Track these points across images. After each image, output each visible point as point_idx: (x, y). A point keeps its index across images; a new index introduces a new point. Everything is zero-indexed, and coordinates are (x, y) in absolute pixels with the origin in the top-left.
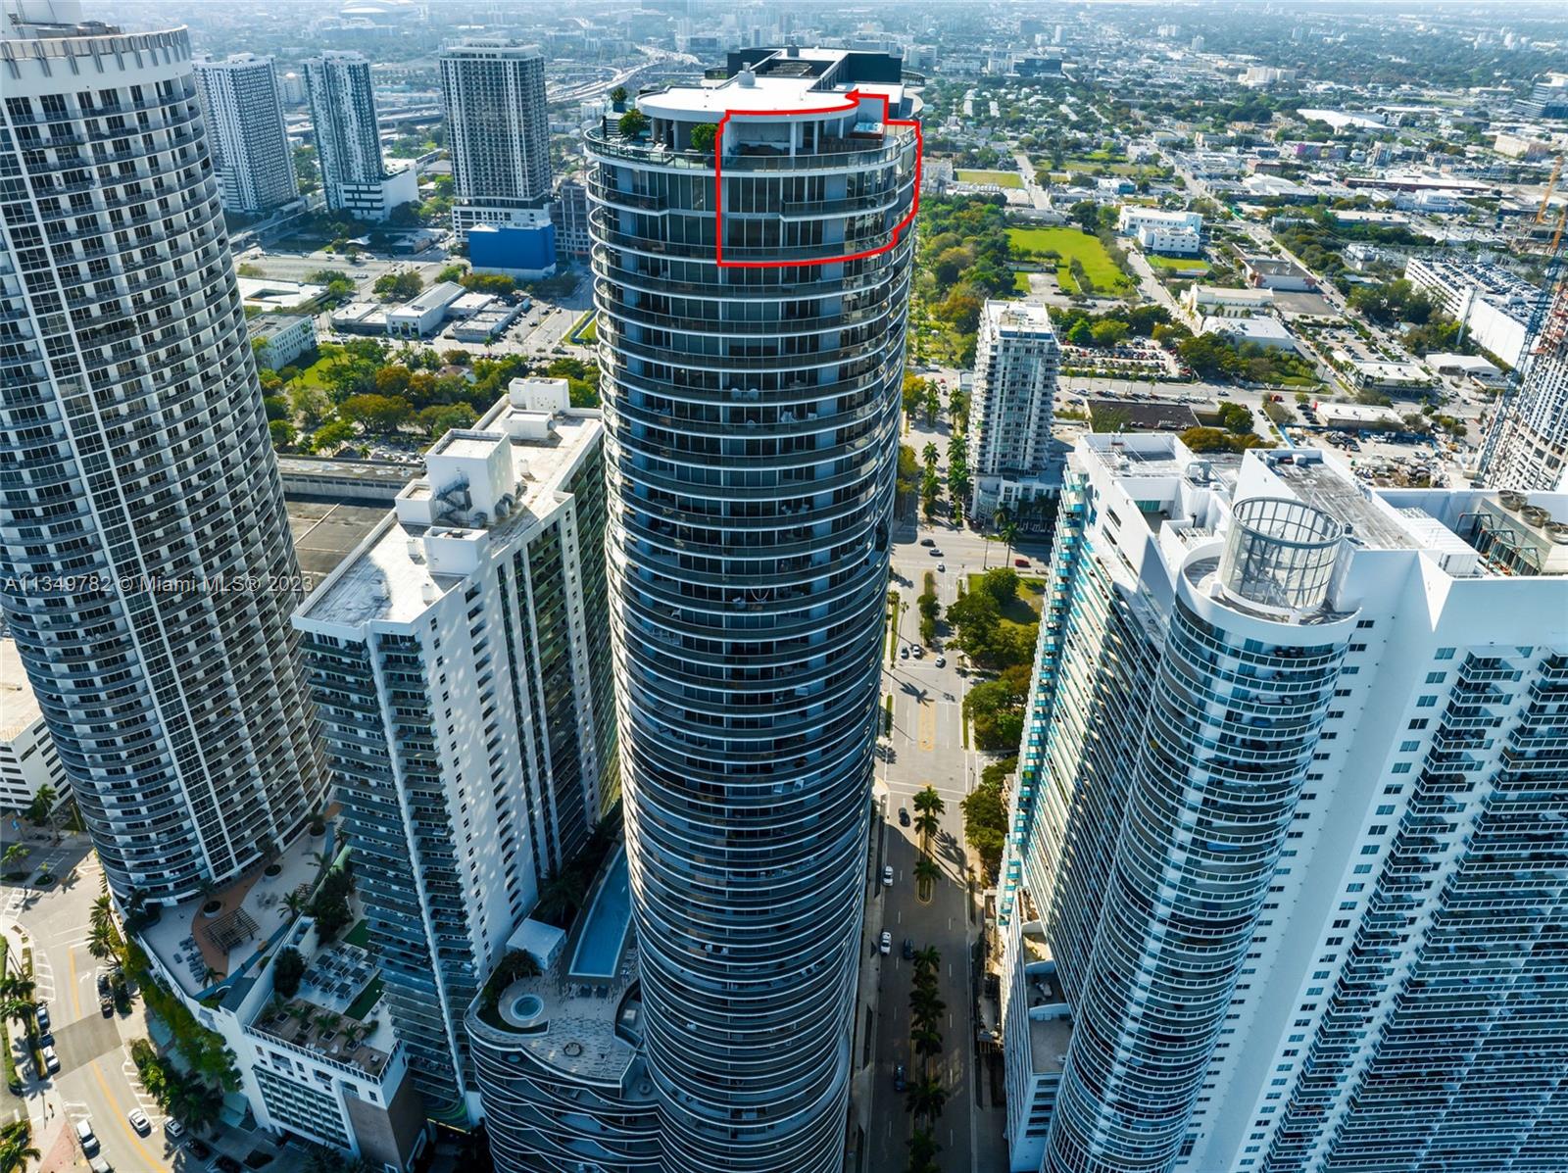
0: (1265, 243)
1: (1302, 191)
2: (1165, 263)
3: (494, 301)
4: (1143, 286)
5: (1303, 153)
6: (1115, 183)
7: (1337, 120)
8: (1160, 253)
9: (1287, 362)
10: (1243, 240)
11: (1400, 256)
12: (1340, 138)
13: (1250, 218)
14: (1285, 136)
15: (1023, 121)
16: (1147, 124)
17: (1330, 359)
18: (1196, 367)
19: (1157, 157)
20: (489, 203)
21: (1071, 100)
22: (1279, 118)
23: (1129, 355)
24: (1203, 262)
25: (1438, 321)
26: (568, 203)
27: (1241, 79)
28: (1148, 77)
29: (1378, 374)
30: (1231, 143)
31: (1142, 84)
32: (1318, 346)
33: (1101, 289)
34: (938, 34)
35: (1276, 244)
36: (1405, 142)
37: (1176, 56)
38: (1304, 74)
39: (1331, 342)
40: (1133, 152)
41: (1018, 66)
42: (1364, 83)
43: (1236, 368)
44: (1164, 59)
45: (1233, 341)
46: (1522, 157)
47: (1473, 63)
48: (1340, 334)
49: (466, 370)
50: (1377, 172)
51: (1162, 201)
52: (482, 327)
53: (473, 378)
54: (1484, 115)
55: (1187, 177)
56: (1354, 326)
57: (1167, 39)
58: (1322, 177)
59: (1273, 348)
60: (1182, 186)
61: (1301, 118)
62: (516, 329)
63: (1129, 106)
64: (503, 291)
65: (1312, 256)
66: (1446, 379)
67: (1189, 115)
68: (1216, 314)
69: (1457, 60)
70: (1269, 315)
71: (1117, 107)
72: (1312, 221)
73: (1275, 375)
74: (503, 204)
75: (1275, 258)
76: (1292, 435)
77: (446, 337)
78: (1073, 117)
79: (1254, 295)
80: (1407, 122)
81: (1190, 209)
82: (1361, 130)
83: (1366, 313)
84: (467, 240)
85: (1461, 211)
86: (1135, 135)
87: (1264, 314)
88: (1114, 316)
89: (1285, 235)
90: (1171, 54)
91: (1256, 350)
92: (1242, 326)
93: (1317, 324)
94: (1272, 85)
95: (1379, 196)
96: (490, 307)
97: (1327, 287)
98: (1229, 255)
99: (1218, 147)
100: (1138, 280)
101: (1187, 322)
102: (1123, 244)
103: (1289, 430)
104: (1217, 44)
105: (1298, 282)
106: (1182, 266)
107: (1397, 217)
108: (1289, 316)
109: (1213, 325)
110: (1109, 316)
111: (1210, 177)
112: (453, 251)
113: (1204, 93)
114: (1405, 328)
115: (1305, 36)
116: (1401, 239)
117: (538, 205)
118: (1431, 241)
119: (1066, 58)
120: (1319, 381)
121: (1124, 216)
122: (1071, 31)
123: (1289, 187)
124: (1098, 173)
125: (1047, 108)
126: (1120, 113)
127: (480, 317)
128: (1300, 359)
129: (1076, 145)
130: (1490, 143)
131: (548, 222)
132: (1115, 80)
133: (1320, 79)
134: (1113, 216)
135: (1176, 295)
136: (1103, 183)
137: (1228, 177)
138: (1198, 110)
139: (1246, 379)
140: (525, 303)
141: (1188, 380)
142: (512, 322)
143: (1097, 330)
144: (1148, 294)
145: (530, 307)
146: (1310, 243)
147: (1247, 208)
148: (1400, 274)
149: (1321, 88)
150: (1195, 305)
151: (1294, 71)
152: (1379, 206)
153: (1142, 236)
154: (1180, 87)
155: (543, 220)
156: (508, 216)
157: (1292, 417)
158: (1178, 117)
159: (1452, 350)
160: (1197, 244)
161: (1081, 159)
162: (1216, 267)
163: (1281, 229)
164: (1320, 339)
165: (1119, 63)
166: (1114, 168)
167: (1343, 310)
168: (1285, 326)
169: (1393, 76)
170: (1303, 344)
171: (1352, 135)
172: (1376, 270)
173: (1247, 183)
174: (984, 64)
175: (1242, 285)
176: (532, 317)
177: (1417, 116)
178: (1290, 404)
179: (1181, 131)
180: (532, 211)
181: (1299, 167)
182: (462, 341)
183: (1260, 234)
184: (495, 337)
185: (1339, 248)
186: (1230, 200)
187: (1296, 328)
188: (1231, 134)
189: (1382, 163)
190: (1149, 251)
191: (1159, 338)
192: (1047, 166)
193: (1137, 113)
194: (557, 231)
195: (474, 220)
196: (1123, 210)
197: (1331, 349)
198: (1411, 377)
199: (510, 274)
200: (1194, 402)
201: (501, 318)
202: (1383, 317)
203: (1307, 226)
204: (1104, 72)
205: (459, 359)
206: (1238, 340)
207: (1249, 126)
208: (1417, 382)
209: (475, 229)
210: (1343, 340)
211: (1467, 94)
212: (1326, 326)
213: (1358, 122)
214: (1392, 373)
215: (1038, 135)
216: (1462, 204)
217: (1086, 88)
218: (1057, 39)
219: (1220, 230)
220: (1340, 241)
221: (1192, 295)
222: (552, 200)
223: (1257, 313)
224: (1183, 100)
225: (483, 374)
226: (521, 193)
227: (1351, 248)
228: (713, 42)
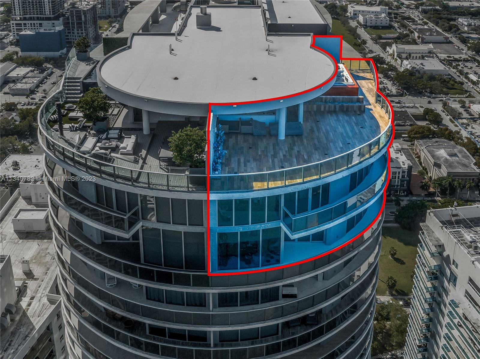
0: (419, 20)
2: (375, 32)
3: (32, 71)
4: (367, 45)
8: (371, 27)
9: (448, 82)
10: (409, 18)
13: (409, 7)
17: (468, 78)
18: (404, 88)
20: (30, 19)
24: (392, 31)
26: (72, 17)
32: (461, 72)
35: (425, 20)
39: (466, 70)
43: (425, 87)
45: (419, 73)
48: (469, 64)
49: (15, 114)
51: (365, 1)
53: (18, 119)
56: (474, 60)
59: (441, 75)
64: (38, 65)
65: (444, 25)
68: (407, 58)
70: (433, 57)
72: (438, 7)
73: (444, 90)
74: (38, 19)
75: (426, 27)
76: (463, 124)
77: (5, 94)
79: (424, 48)
81: (381, 5)
83: (477, 52)
84: (18, 38)
87: (430, 57)
89: (427, 15)
91: (432, 77)
92: (422, 64)
93: (456, 60)
96: (30, 75)
97: (454, 40)
98: (404, 26)
100: (364, 42)
101: (393, 63)
102: (353, 24)
103: (460, 121)
105: (440, 38)
106: (383, 33)
107: (475, 4)
108: (443, 56)
109: (407, 65)
112: (11, 43)
117: (57, 18)
120: (467, 91)
121: (351, 9)
127: (24, 81)
131: (61, 28)
134: (344, 9)
135: (385, 49)
139: (431, 93)
140: (49, 71)
141: (402, 95)
144: (371, 49)
145: (52, 73)
146: (441, 18)
147: (406, 2)
150: (396, 54)
153: (361, 18)
155: (59, 27)
156: (41, 24)
157: (460, 113)
160: (388, 22)
162: (400, 33)
163: (424, 12)
164: (460, 68)
167: (466, 53)
168: (441, 62)
170: (452, 71)
172: (475, 30)
175: (415, 42)
176: (53, 79)
178: (456, 106)
180: (53, 22)
182: (13, 95)
183: (416, 15)
184: (33, 92)
185: (454, 20)
187: (448, 62)
190: (365, 26)
194: (67, 31)
195: (23, 28)
196: (349, 6)
197: (467, 73)
199: (43, 55)
200: (408, 107)
201: (36, 81)
203: (437, 10)
205: (11, 108)
206: (421, 72)
209: (23, 33)
210: (471, 68)
212: (461, 61)
219: (397, 14)
220: (453, 17)
221: (393, 49)
222: (64, 15)
223: (427, 56)
225: (24, 117)
226: (47, 12)
227: (460, 20)
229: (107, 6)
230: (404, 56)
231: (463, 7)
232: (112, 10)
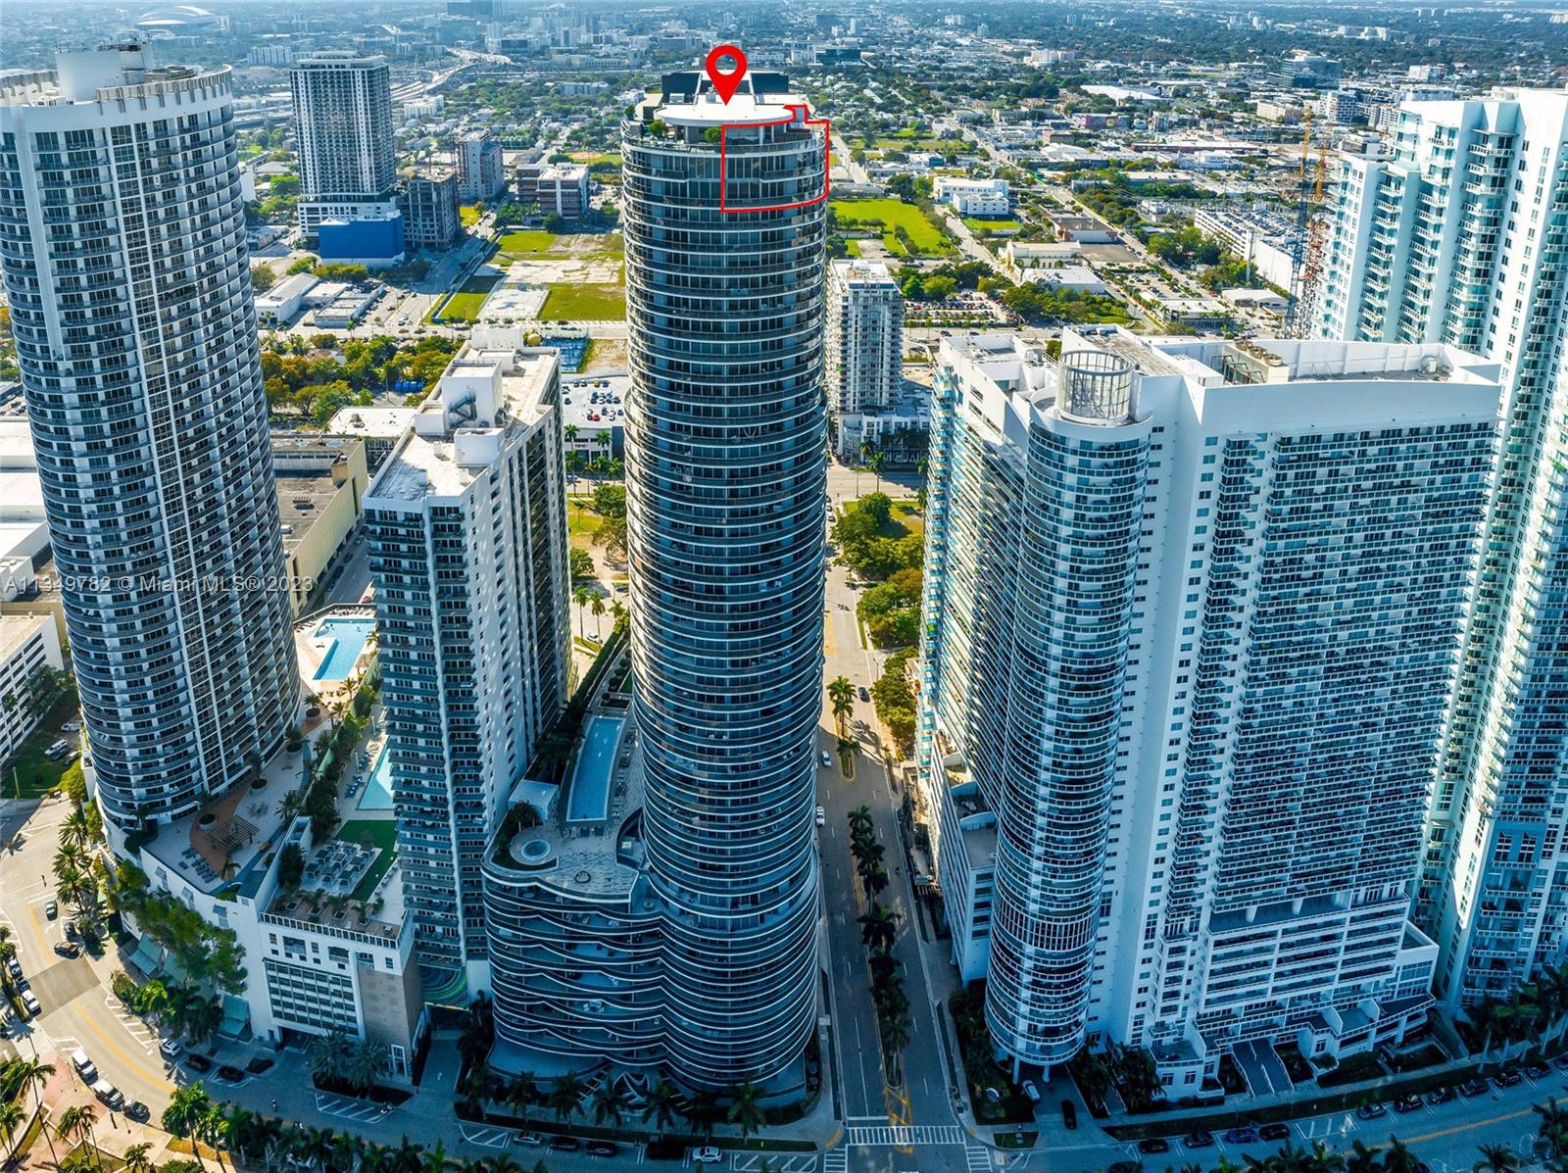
0: (1068, 203)
1: (1094, 157)
2: (980, 225)
3: (349, 289)
4: (963, 246)
5: (1091, 123)
6: (925, 157)
7: (1117, 93)
8: (974, 216)
9: (1101, 303)
10: (1048, 201)
11: (1188, 208)
12: (1122, 110)
13: (1051, 182)
14: (1073, 109)
15: (832, 105)
16: (946, 103)
17: (1139, 299)
18: (1021, 313)
19: (961, 133)
20: (335, 199)
21: (874, 84)
22: (1069, 97)
23: (959, 306)
24: (1014, 223)
25: (1228, 262)
26: (414, 195)
27: (1026, 60)
28: (942, 61)
29: (1182, 309)
30: (1025, 117)
31: (937, 68)
32: (1126, 288)
33: (926, 251)
34: (740, 29)
35: (1078, 204)
36: (1180, 111)
37: (965, 42)
38: (1082, 55)
39: (1138, 285)
40: (938, 129)
41: (819, 56)
42: (1137, 61)
43: (1057, 311)
44: (954, 45)
45: (1050, 289)
46: (1282, 120)
47: (1229, 42)
48: (1145, 277)
49: (334, 353)
50: (1159, 137)
51: (969, 171)
52: (342, 313)
53: (342, 360)
54: (1245, 86)
55: (990, 149)
56: (1157, 270)
57: (955, 27)
58: (1111, 143)
59: (1089, 293)
60: (987, 157)
61: (1085, 93)
62: (374, 314)
63: (928, 88)
64: (356, 279)
65: (1111, 212)
66: (1242, 311)
67: (984, 94)
68: (1032, 266)
69: (1215, 39)
70: (1080, 264)
71: (917, 89)
72: (1106, 182)
73: (1092, 316)
74: (349, 199)
75: (1078, 215)
77: (307, 324)
78: (878, 100)
79: (1065, 248)
80: (1179, 94)
81: (996, 177)
82: (1139, 102)
83: (1165, 258)
84: (313, 234)
85: (1236, 168)
86: (938, 113)
87: (1075, 264)
88: (941, 272)
89: (1084, 195)
90: (959, 41)
91: (1071, 296)
92: (1057, 275)
93: (1123, 270)
94: (1055, 65)
95: (1163, 158)
96: (346, 294)
97: (1130, 240)
98: (1036, 214)
99: (1016, 120)
100: (958, 241)
101: (1007, 274)
102: (940, 210)
104: (998, 30)
105: (1102, 235)
106: (996, 227)
107: (1181, 175)
108: (1098, 265)
109: (1031, 276)
110: (937, 273)
111: (1010, 147)
112: (298, 246)
113: (995, 74)
114: (1201, 268)
115: (1079, 21)
116: (1186, 193)
117: (385, 198)
118: (1213, 195)
119: (864, 46)
120: (1132, 318)
121: (938, 186)
122: (864, 23)
123: (1083, 154)
124: (909, 149)
125: (851, 92)
126: (920, 94)
128: (1112, 301)
129: (885, 125)
130: (1253, 109)
131: (397, 214)
132: (913, 65)
133: (1097, 58)
134: (927, 186)
135: (995, 252)
136: (914, 157)
137: (1027, 148)
138: (991, 89)
139: (1068, 320)
140: (380, 289)
141: (1015, 325)
142: (369, 307)
143: (927, 286)
144: (969, 253)
145: (384, 293)
146: (1108, 201)
147: (1048, 174)
148: (1190, 223)
149: (1099, 66)
150: (1013, 260)
151: (1073, 53)
152: (1164, 167)
153: (956, 202)
154: (973, 70)
155: (391, 213)
156: (354, 209)
158: (974, 97)
159: (1243, 285)
160: (1007, 207)
161: (891, 138)
162: (1026, 226)
163: (1080, 190)
164: (1127, 282)
165: (913, 50)
166: (922, 143)
167: (1147, 257)
168: (1095, 273)
169: (1164, 53)
170: (1113, 288)
171: (1132, 108)
172: (1169, 221)
173: (1045, 152)
174: (788, 55)
175: (1052, 240)
176: (390, 300)
177: (1187, 89)
179: (979, 109)
180: (379, 204)
181: (1089, 136)
182: (322, 327)
183: (1062, 195)
184: (356, 322)
185: (1134, 204)
186: (1032, 167)
187: (1108, 274)
188: (1024, 109)
189: (1161, 129)
190: (964, 216)
191: (984, 290)
192: (860, 144)
193: (936, 94)
194: (405, 221)
195: (321, 215)
196: (936, 180)
197: (1138, 290)
198: (1210, 310)
199: (361, 264)
201: (360, 304)
202: (1181, 262)
203: (1103, 187)
204: (900, 58)
205: (327, 343)
206: (1055, 287)
207: (1042, 102)
208: (1216, 314)
209: (323, 223)
210: (1148, 282)
211: (1227, 68)
212: (1132, 271)
213: (1136, 95)
214: (1194, 307)
215: (848, 117)
216: (1235, 162)
217: (886, 74)
218: (852, 31)
219: (1026, 194)
220: (1135, 198)
221: (1009, 250)
222: (397, 193)
223: (1068, 263)
224: (976, 81)
225: (354, 355)
226: (367, 187)
227: (1145, 203)
228: (524, 43)
229: (472, 181)
230: (1027, 262)
231: (1155, 181)
232: (481, 187)
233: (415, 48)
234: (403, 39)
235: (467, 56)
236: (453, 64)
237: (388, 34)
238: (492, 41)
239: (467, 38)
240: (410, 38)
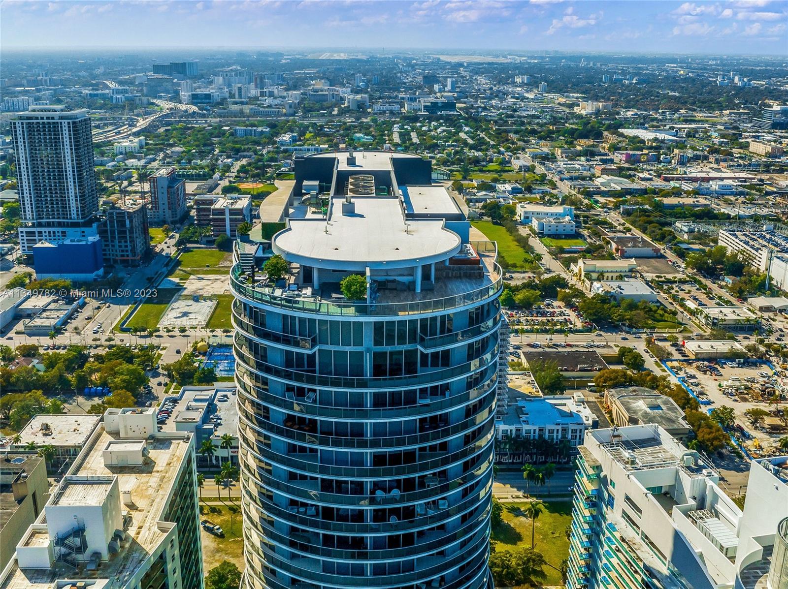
0: (620, 224)
1: (635, 186)
2: (555, 243)
3: (55, 301)
4: (543, 262)
5: (629, 158)
6: (508, 187)
7: (646, 135)
8: (549, 236)
9: (655, 312)
10: (604, 223)
11: (711, 228)
12: (651, 148)
13: (604, 206)
14: (615, 148)
15: (435, 146)
16: (521, 143)
17: (683, 306)
18: (594, 321)
19: (534, 167)
20: (49, 225)
21: (467, 129)
22: (611, 138)
23: (544, 314)
24: (579, 241)
25: (750, 275)
26: (112, 222)
27: (576, 110)
28: (515, 111)
29: (721, 317)
30: (579, 154)
31: (512, 116)
32: (675, 298)
33: (514, 266)
34: (367, 86)
35: (627, 225)
36: (694, 148)
37: (531, 96)
38: (615, 105)
39: (682, 295)
40: (516, 164)
41: (425, 107)
42: (656, 110)
43: (622, 319)
44: (523, 99)
45: (615, 299)
46: (769, 155)
47: (720, 95)
48: (686, 287)
49: (36, 361)
50: (681, 170)
51: (542, 198)
52: (47, 323)
53: (41, 367)
54: (736, 128)
55: (556, 179)
56: (694, 281)
57: (522, 85)
58: (645, 175)
59: (645, 302)
60: (555, 187)
61: (622, 135)
62: (74, 323)
63: (507, 132)
65: (654, 232)
66: (766, 315)
67: (548, 136)
68: (599, 280)
69: (709, 93)
70: (635, 277)
71: (499, 133)
72: (647, 207)
73: (650, 322)
74: (60, 225)
75: (628, 235)
76: (672, 367)
77: (17, 333)
78: (470, 141)
79: (622, 264)
80: (691, 134)
81: (562, 204)
82: (663, 141)
83: (700, 270)
84: (31, 253)
85: (741, 194)
86: (515, 151)
87: (631, 277)
88: (529, 286)
89: (631, 218)
90: (526, 95)
91: (633, 304)
92: (619, 287)
93: (669, 281)
94: (598, 113)
95: (687, 187)
96: (52, 306)
97: (669, 254)
98: (597, 234)
99: (574, 156)
100: (539, 257)
101: (579, 286)
102: (523, 231)
103: (669, 364)
104: (555, 87)
105: (648, 251)
106: (566, 244)
107: (702, 201)
108: (650, 276)
109: (598, 288)
110: (525, 286)
111: (571, 179)
112: (20, 262)
113: (555, 121)
114: (729, 280)
115: (611, 80)
116: (707, 215)
117: (88, 224)
118: (728, 217)
119: (458, 99)
120: (680, 324)
121: (520, 210)
122: (457, 82)
123: (627, 184)
124: (496, 180)
125: (450, 135)
126: (501, 136)
127: (44, 315)
128: (665, 309)
129: (476, 161)
130: (746, 146)
131: (97, 238)
132: (494, 114)
133: (628, 107)
134: (512, 211)
135: (568, 266)
136: (500, 187)
137: (583, 179)
138: (552, 132)
139: (630, 326)
140: (80, 301)
141: (589, 331)
142: (70, 317)
143: (519, 297)
144: (548, 267)
145: (85, 304)
146: (650, 222)
147: (602, 200)
148: (715, 241)
149: (630, 114)
150: (583, 274)
151: (610, 104)
152: (688, 194)
153: (535, 224)
154: (538, 117)
155: (93, 238)
156: (64, 233)
157: (670, 354)
158: (541, 138)
159: (764, 294)
160: (574, 228)
161: (481, 171)
162: (590, 244)
163: (627, 213)
164: (673, 292)
165: (494, 102)
166: (505, 175)
167: (683, 271)
168: (647, 284)
169: (675, 105)
170: (662, 296)
171: (659, 146)
172: (699, 239)
173: (598, 182)
174: (402, 106)
175: (611, 257)
176: (87, 312)
177: (696, 131)
178: (667, 346)
179: (545, 148)
180: (83, 229)
181: (629, 169)
182: (30, 335)
183: (614, 218)
184: (58, 330)
185: (670, 224)
186: (589, 194)
187: (657, 285)
188: (579, 148)
189: (682, 162)
190: (541, 235)
191: (562, 300)
192: (459, 176)
193: (512, 136)
194: (103, 243)
195: (37, 238)
196: (518, 206)
197: (683, 299)
198: (743, 317)
199: (67, 278)
201: (62, 314)
202: (712, 273)
203: (645, 211)
204: (485, 109)
205: (29, 352)
206: (619, 298)
207: (591, 142)
208: (748, 320)
209: (39, 245)
210: (689, 292)
211: (722, 115)
212: (675, 282)
213: (661, 136)
214: (729, 314)
215: (449, 155)
216: (740, 189)
217: (475, 120)
218: (449, 87)
219: (587, 217)
220: (669, 219)
221: (580, 266)
222: (98, 220)
223: (627, 276)
224: (542, 125)
225: (51, 363)
226: (74, 216)
227: (677, 224)
228: (208, 96)
229: (161, 207)
230: (594, 276)
231: (682, 206)
232: (168, 213)
233: (127, 99)
234: (118, 92)
235: (165, 105)
236: (155, 112)
237: (107, 87)
238: (185, 94)
239: (167, 92)
240: (124, 92)
